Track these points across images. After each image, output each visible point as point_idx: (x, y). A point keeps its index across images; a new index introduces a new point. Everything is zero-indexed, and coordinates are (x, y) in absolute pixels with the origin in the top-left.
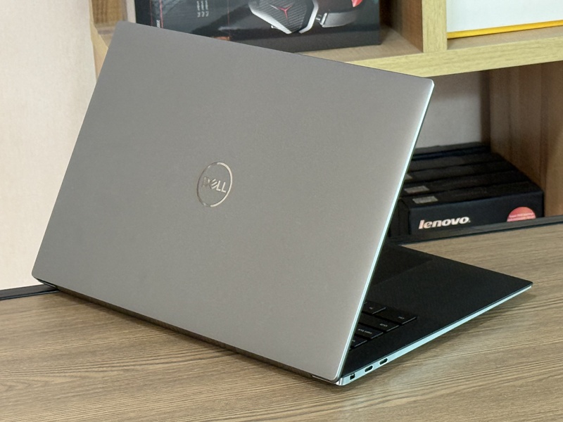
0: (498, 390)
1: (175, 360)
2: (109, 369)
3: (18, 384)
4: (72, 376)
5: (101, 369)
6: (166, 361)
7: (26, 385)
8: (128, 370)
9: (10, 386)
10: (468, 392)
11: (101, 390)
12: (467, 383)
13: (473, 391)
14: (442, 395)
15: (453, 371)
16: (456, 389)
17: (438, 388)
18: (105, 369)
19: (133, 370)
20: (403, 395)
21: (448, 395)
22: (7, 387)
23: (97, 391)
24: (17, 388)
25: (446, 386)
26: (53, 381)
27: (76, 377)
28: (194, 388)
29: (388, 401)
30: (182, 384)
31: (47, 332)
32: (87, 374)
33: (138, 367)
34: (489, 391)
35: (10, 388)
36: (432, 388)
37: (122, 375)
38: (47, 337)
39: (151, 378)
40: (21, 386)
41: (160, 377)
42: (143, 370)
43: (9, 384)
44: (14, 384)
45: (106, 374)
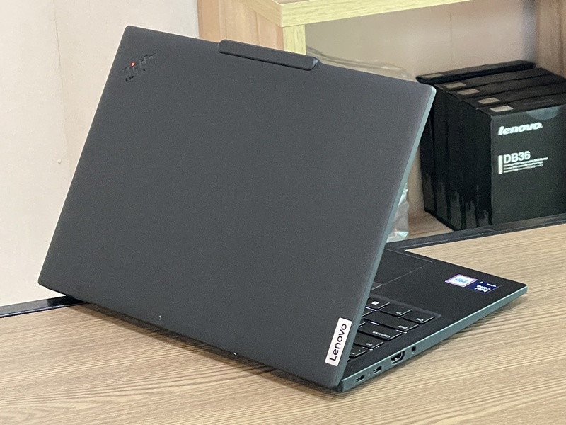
0: (552, 405)
1: (202, 380)
2: (132, 392)
3: (37, 412)
4: (94, 402)
5: (123, 393)
6: (193, 381)
7: (47, 413)
8: (152, 393)
9: (30, 414)
10: (521, 409)
11: (128, 416)
12: (518, 398)
13: (527, 406)
14: (495, 413)
15: (500, 385)
16: (507, 405)
17: (490, 405)
18: (127, 392)
19: (158, 393)
20: (454, 414)
21: (502, 412)
22: (26, 416)
23: (123, 417)
24: (37, 416)
25: (498, 403)
26: (75, 408)
27: (98, 402)
28: (228, 411)
29: (439, 420)
30: (214, 407)
31: (56, 353)
32: (109, 399)
33: (163, 390)
34: (543, 407)
35: (30, 417)
36: (482, 405)
37: (147, 398)
38: (57, 359)
39: (179, 401)
40: (40, 414)
41: (189, 400)
42: (169, 393)
43: (27, 411)
44: (34, 412)
45: (130, 398)
